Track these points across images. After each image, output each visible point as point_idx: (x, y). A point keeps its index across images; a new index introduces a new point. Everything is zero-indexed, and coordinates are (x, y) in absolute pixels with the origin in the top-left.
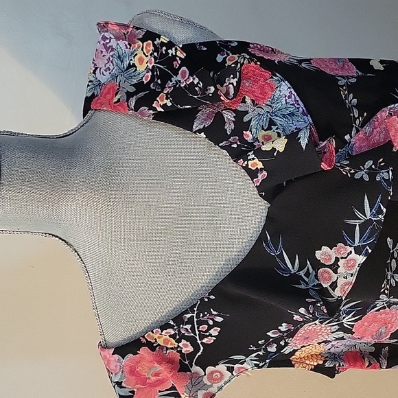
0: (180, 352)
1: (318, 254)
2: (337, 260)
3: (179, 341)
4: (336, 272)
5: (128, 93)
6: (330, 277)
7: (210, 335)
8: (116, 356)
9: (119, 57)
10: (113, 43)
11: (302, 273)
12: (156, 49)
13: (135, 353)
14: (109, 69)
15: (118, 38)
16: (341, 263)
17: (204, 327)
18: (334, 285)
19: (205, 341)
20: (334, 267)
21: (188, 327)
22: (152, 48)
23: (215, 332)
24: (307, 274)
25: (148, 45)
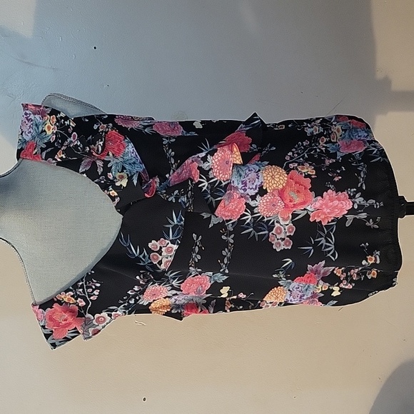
0: (78, 305)
1: (150, 245)
2: (161, 248)
3: (76, 299)
4: (161, 255)
5: (41, 148)
6: (158, 258)
7: (94, 295)
8: (41, 310)
9: (36, 125)
10: (32, 117)
11: (141, 256)
12: (58, 121)
13: (52, 308)
14: (30, 132)
15: (34, 114)
16: (163, 249)
17: (90, 290)
18: (160, 263)
19: (92, 298)
20: (160, 252)
21: (81, 290)
22: (55, 120)
23: (96, 292)
24: (144, 257)
25: (53, 118)
